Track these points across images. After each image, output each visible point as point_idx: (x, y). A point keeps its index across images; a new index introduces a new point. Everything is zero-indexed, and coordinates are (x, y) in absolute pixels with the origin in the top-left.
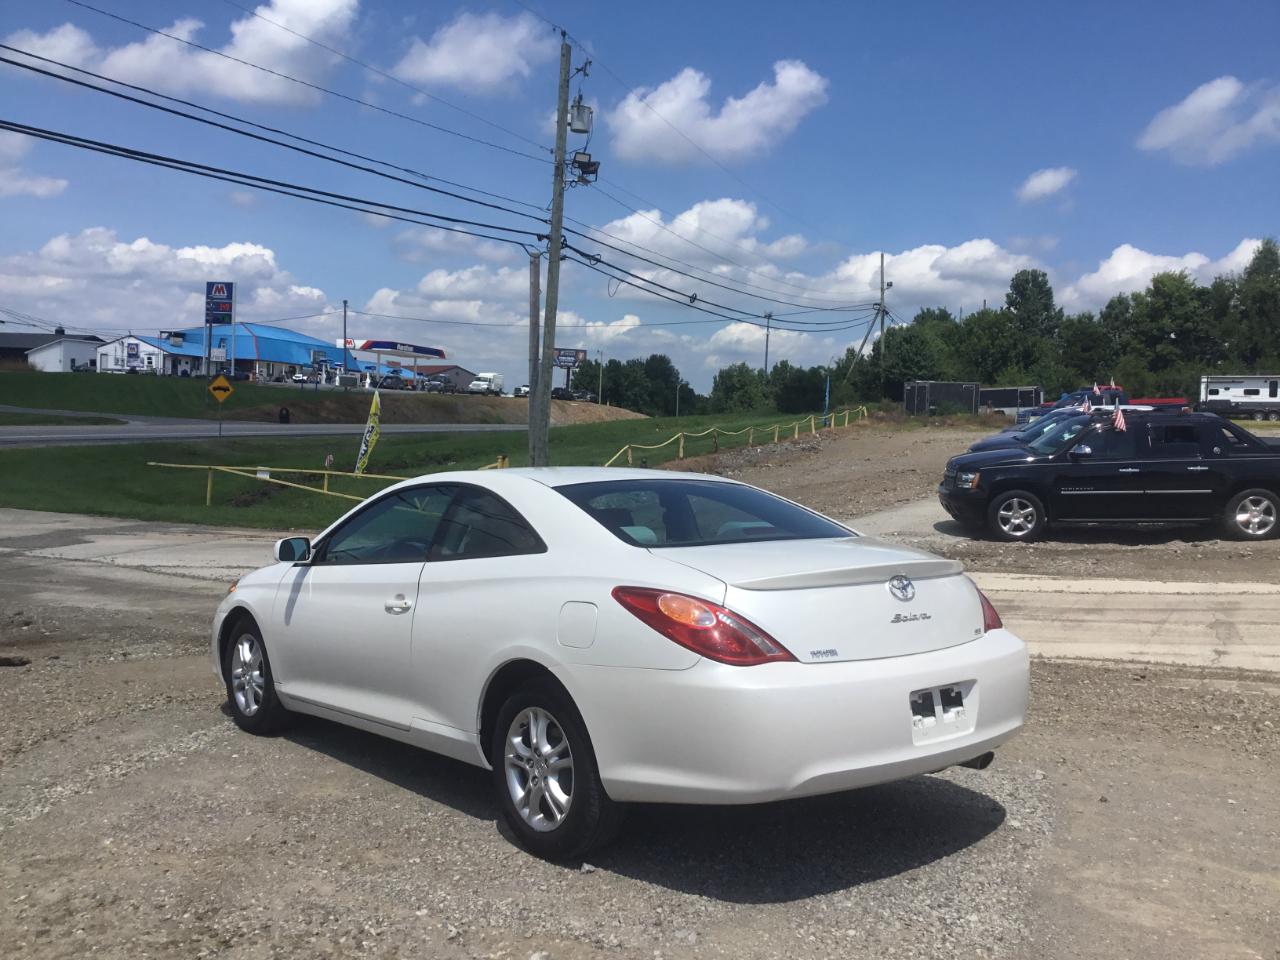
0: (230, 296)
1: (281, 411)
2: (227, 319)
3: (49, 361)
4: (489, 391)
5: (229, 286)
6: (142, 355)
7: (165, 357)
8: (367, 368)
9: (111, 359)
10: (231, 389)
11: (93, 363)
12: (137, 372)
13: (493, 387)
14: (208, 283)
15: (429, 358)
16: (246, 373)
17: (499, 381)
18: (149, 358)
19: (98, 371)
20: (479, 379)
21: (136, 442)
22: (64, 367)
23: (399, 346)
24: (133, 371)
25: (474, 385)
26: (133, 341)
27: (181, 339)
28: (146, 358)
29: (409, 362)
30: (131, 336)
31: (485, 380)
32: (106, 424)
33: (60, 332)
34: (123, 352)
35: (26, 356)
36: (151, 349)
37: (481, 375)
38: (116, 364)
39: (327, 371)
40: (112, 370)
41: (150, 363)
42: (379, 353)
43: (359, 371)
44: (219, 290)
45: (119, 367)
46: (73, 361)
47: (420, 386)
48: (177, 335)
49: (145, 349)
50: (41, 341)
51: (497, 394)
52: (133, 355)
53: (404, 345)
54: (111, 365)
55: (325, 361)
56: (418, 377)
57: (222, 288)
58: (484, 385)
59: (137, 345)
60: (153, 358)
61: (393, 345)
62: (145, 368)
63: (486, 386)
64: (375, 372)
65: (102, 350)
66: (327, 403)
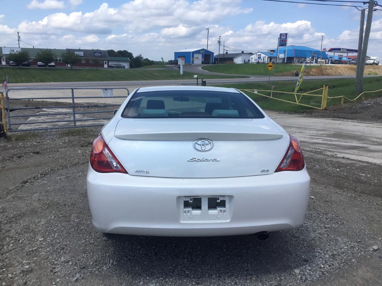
0: (286, 38)
1: (296, 72)
2: (285, 45)
3: (238, 61)
4: (374, 63)
5: (286, 34)
6: (262, 57)
7: (268, 58)
8: (330, 57)
9: (253, 59)
10: (273, 66)
11: (249, 60)
12: (259, 63)
13: (375, 62)
14: (280, 34)
15: (352, 53)
16: (291, 61)
17: (378, 60)
18: (264, 58)
19: (250, 63)
20: (370, 59)
21: (245, 83)
22: (242, 62)
23: (341, 50)
24: (258, 62)
25: (368, 62)
26: (259, 53)
27: (273, 52)
28: (263, 58)
29: (345, 55)
30: (259, 52)
31: (372, 59)
32: (246, 78)
33: (243, 52)
34: (257, 57)
35: (233, 60)
36: (264, 56)
37: (371, 58)
38: (255, 61)
39: (315, 59)
40: (254, 62)
41: (264, 60)
42: (334, 52)
43: (328, 59)
44: (283, 36)
45: (255, 62)
46: (245, 60)
47: (349, 62)
48: (272, 51)
49: (263, 55)
50: (237, 55)
51: (377, 64)
52: (259, 58)
53: (343, 49)
54: (253, 61)
55: (315, 56)
56: (348, 60)
57: (284, 35)
58: (372, 62)
59: (261, 55)
60: (265, 58)
61: (339, 49)
62: (262, 62)
63: (373, 62)
64: (333, 59)
65: (251, 57)
66: (313, 70)
